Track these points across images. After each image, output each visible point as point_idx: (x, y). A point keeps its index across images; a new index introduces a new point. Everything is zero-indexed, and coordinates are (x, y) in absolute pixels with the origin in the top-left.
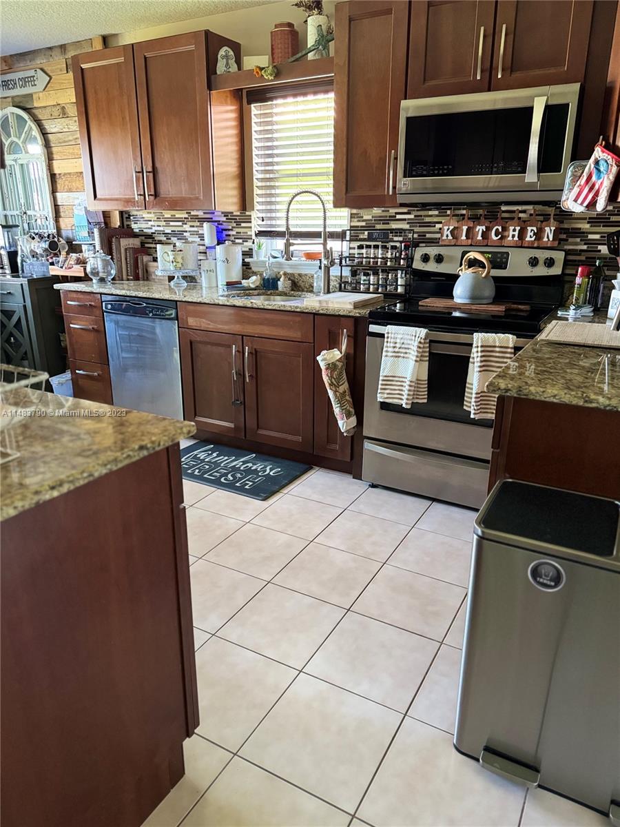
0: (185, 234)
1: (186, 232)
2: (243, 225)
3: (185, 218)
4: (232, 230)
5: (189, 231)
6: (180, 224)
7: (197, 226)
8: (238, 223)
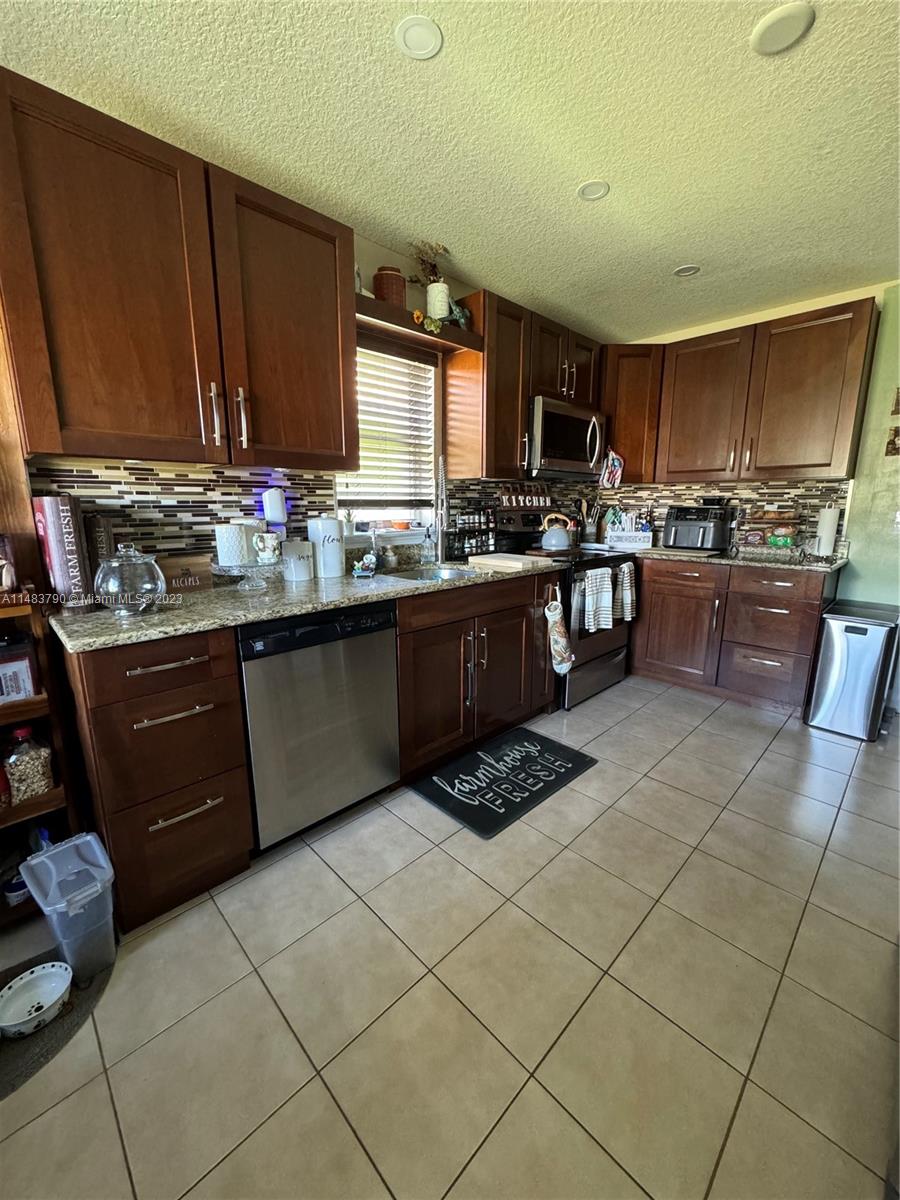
0: (210, 506)
1: (215, 502)
2: (318, 492)
3: (210, 481)
4: (302, 499)
5: (220, 502)
6: (201, 489)
7: (236, 494)
8: (311, 491)
